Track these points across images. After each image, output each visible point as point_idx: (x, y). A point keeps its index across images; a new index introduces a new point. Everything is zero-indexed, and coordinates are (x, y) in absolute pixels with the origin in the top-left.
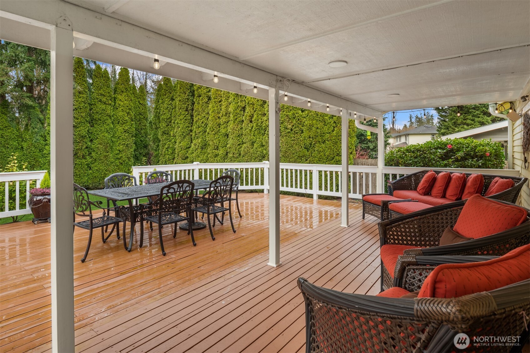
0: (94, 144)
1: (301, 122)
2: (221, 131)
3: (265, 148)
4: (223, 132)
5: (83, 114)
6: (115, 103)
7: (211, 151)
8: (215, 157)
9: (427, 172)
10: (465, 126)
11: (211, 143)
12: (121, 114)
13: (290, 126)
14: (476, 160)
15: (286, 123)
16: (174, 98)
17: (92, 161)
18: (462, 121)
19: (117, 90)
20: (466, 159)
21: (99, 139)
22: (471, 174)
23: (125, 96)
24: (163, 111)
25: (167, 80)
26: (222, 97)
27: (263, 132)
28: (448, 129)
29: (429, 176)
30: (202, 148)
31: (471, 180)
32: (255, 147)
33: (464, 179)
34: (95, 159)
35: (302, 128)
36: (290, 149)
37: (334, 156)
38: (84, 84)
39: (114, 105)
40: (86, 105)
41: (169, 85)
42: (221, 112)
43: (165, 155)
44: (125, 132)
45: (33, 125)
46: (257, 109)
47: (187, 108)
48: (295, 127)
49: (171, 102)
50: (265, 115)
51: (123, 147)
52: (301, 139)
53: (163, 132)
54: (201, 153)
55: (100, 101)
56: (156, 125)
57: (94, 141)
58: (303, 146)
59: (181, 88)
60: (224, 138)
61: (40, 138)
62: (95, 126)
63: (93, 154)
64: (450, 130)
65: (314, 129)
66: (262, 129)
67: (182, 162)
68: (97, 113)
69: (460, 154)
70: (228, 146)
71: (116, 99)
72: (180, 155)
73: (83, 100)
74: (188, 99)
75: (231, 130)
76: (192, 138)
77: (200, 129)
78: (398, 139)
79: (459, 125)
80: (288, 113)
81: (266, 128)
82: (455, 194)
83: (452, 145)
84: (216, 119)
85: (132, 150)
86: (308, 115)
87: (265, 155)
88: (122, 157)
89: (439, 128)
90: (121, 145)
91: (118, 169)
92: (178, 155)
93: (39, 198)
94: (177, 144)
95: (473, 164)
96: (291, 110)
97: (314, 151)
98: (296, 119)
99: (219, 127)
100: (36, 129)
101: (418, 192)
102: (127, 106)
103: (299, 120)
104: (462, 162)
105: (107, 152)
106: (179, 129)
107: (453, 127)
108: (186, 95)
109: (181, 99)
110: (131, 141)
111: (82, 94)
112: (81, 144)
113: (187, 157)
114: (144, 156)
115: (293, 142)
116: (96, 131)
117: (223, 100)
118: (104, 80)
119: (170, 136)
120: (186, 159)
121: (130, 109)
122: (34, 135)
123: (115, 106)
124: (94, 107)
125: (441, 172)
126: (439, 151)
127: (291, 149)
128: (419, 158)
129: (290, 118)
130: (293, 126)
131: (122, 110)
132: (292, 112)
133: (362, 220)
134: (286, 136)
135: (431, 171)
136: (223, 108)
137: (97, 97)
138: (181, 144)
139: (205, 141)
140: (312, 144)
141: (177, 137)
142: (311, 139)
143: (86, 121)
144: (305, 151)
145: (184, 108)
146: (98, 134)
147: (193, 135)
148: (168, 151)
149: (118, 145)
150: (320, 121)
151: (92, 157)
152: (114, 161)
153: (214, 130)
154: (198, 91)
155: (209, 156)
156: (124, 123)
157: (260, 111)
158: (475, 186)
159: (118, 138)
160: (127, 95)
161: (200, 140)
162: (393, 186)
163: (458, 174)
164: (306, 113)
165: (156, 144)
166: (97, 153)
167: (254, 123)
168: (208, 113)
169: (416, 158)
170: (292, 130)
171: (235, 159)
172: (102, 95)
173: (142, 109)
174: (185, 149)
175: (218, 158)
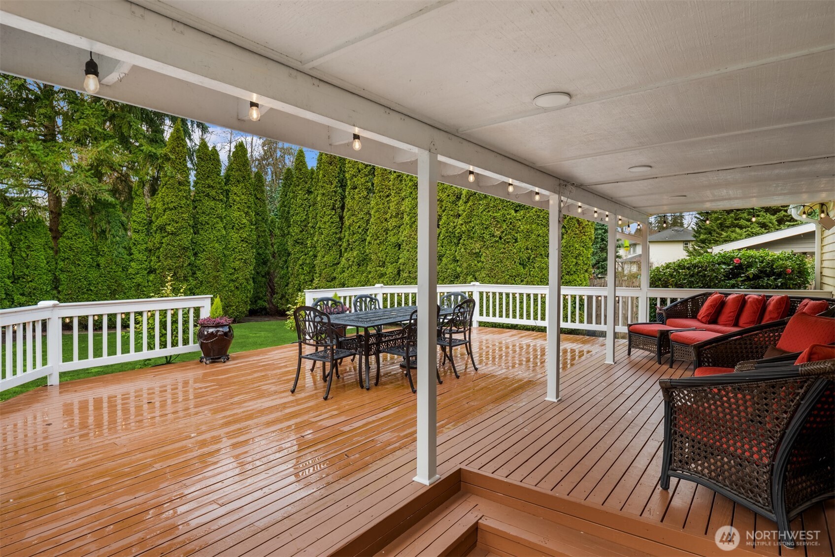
0: (199, 260)
1: (514, 226)
2: (389, 239)
3: (459, 264)
4: (393, 240)
5: (185, 216)
6: (228, 198)
7: (374, 269)
8: (380, 278)
9: (710, 294)
10: (737, 230)
11: (373, 257)
12: (237, 214)
13: (499, 233)
14: (774, 278)
15: (493, 229)
16: (312, 190)
17: (196, 285)
18: (732, 222)
19: (231, 178)
20: (760, 277)
21: (206, 251)
22: (771, 296)
23: (242, 188)
24: (296, 210)
25: (301, 164)
26: (390, 189)
27: (455, 241)
28: (710, 233)
29: (716, 300)
30: (358, 264)
31: (772, 303)
32: (443, 262)
33: (763, 303)
34: (202, 282)
35: (516, 235)
36: (498, 266)
37: (563, 275)
38: (185, 171)
39: (227, 201)
40: (188, 202)
41: (303, 170)
42: (390, 211)
43: (298, 275)
44: (242, 241)
45: (113, 232)
46: (447, 208)
47: (334, 206)
48: (506, 234)
49: (307, 196)
50: (460, 216)
51: (239, 264)
52: (515, 250)
53: (295, 241)
54: (357, 271)
55: (208, 195)
56: (282, 230)
57: (199, 255)
58: (517, 261)
59: (325, 176)
60: (393, 250)
61: (122, 251)
62: (201, 232)
63: (199, 274)
64: (714, 236)
65: (533, 236)
66: (454, 237)
67: (327, 285)
68: (203, 213)
69: (752, 271)
70: (401, 261)
71: (229, 192)
72: (323, 275)
73: (185, 195)
74: (335, 192)
75: (406, 238)
76: (341, 250)
77: (356, 237)
78: (632, 249)
79: (728, 227)
80: (496, 214)
81: (461, 235)
82: (752, 322)
83: (741, 259)
84: (382, 222)
85: (252, 268)
86: (524, 217)
87: (459, 275)
88: (238, 278)
89: (697, 233)
90: (237, 261)
91: (233, 296)
92: (320, 274)
93: (211, 330)
94: (319, 258)
95: (770, 284)
96: (499, 210)
97: (534, 268)
98: (507, 222)
99: (387, 234)
100: (117, 238)
101: (698, 320)
102: (246, 203)
103: (511, 223)
104: (754, 282)
105: (218, 271)
106: (323, 236)
107: (718, 230)
108: (333, 186)
109: (325, 192)
110: (251, 255)
111: (184, 186)
112: (182, 260)
113: (335, 278)
114: (263, 276)
115: (502, 255)
116: (202, 240)
117: (393, 194)
118: (212, 164)
119: (307, 248)
120: (332, 281)
121: (249, 207)
122: (114, 247)
123: (228, 203)
124: (199, 205)
125: (730, 294)
126: (724, 267)
127: (500, 266)
128: (697, 277)
129: (498, 222)
130: (503, 232)
131: (239, 208)
132: (501, 213)
133: (627, 356)
134: (492, 246)
135: (716, 293)
136: (392, 205)
137: (204, 189)
138: (325, 259)
139: (363, 254)
140: (531, 258)
141: (319, 249)
142: (530, 251)
143: (189, 225)
144: (520, 268)
145: (329, 206)
146: (204, 245)
147: (345, 245)
148: (303, 269)
149: (232, 260)
150: (542, 225)
151: (196, 278)
152: (227, 284)
153: (378, 237)
154: (353, 181)
155: (370, 276)
156: (241, 228)
157: (451, 210)
158: (780, 310)
159: (233, 250)
160: (245, 186)
161: (355, 253)
162: (666, 313)
163: (756, 297)
164: (522, 213)
165: (284, 259)
166: (204, 273)
167: (443, 227)
168: (368, 213)
169: (692, 276)
170: (500, 238)
171: (412, 281)
172: (209, 186)
173: (260, 207)
174: (331, 266)
175: (386, 279)
